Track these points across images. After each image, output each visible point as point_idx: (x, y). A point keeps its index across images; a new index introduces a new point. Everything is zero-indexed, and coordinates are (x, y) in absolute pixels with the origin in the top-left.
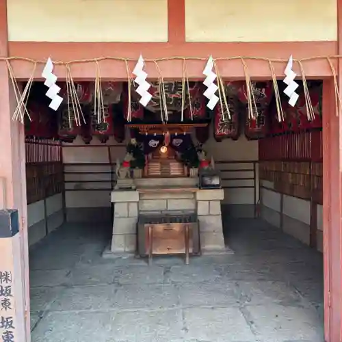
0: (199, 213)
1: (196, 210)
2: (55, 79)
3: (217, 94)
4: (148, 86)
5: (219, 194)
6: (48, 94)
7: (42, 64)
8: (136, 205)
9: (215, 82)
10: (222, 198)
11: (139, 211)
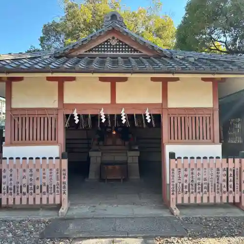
0: (128, 162)
1: (127, 161)
2: (77, 114)
3: (125, 119)
4: (104, 116)
5: (138, 153)
6: (75, 119)
7: (73, 110)
8: (100, 158)
9: (125, 115)
10: (139, 155)
11: (101, 161)
